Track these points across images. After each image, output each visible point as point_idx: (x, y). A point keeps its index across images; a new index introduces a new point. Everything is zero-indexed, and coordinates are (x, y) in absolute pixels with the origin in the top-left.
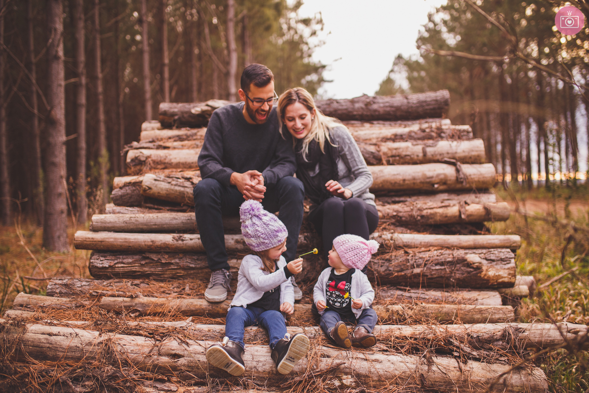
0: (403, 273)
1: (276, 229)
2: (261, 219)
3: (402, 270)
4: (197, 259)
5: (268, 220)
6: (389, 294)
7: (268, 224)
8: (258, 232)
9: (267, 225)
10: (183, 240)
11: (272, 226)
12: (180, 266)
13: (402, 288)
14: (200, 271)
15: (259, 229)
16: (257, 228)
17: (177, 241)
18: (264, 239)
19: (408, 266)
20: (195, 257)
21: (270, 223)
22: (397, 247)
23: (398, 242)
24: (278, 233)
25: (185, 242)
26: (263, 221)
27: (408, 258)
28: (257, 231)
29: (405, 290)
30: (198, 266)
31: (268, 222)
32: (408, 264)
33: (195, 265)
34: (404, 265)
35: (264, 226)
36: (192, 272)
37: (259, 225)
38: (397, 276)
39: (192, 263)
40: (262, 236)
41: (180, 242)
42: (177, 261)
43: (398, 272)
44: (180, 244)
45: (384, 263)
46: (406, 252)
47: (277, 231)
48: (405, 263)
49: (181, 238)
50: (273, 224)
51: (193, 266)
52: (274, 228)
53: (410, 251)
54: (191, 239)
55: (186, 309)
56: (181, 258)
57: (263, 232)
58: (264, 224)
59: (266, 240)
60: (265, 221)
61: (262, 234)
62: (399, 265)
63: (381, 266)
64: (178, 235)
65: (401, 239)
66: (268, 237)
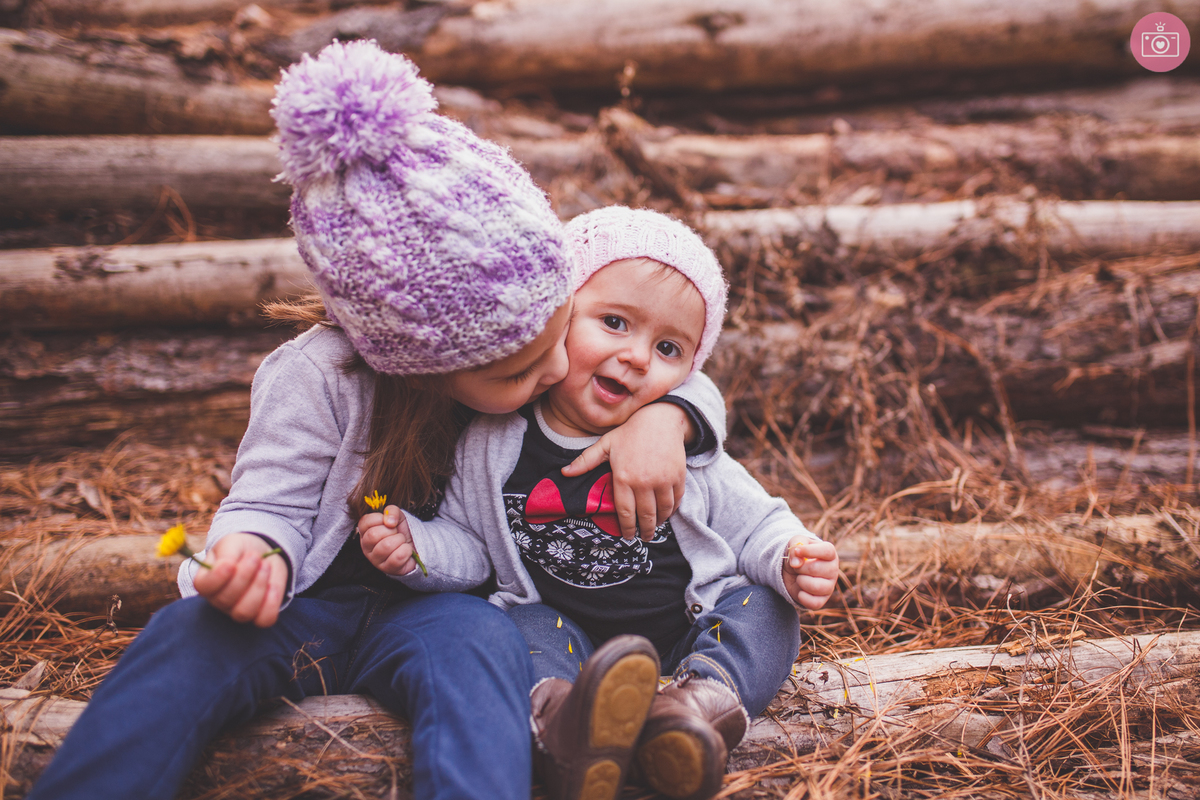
0: (1107, 368)
1: (491, 256)
2: (401, 186)
3: (1099, 354)
4: (179, 355)
5: (442, 190)
6: (1055, 462)
7: (441, 224)
8: (370, 273)
9: (434, 229)
10: (103, 274)
11: (467, 234)
12: (99, 388)
13: (1107, 431)
14: (193, 407)
15: (381, 254)
16: (368, 244)
17: (77, 276)
18: (407, 316)
19: (1126, 335)
20: (170, 347)
21: (457, 217)
22: (1066, 259)
23: (1061, 238)
24: (496, 287)
25: (113, 281)
26: (412, 196)
27: (1121, 298)
28: (364, 261)
29: (1126, 444)
30: (180, 384)
31: (440, 211)
32: (1126, 326)
33: (167, 377)
34: (1108, 330)
35: (415, 231)
36: (159, 411)
37: (380, 225)
38: (1083, 383)
39: (153, 369)
40: (391, 296)
41: (92, 282)
42: (85, 365)
43: (1083, 362)
44: (93, 292)
45: (1018, 327)
46: (1105, 277)
47: (495, 273)
48: (1110, 321)
49: (97, 264)
50: (471, 223)
51: (160, 384)
52: (474, 253)
53: (1120, 270)
54: (142, 268)
55: (91, 590)
56: (105, 353)
57: (403, 275)
58: (417, 218)
59: (420, 323)
60: (424, 202)
61: (397, 286)
62: (1084, 333)
63: (1009, 342)
64: (82, 252)
65: (1069, 225)
66: (431, 308)
